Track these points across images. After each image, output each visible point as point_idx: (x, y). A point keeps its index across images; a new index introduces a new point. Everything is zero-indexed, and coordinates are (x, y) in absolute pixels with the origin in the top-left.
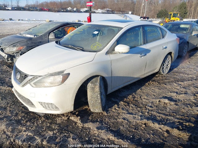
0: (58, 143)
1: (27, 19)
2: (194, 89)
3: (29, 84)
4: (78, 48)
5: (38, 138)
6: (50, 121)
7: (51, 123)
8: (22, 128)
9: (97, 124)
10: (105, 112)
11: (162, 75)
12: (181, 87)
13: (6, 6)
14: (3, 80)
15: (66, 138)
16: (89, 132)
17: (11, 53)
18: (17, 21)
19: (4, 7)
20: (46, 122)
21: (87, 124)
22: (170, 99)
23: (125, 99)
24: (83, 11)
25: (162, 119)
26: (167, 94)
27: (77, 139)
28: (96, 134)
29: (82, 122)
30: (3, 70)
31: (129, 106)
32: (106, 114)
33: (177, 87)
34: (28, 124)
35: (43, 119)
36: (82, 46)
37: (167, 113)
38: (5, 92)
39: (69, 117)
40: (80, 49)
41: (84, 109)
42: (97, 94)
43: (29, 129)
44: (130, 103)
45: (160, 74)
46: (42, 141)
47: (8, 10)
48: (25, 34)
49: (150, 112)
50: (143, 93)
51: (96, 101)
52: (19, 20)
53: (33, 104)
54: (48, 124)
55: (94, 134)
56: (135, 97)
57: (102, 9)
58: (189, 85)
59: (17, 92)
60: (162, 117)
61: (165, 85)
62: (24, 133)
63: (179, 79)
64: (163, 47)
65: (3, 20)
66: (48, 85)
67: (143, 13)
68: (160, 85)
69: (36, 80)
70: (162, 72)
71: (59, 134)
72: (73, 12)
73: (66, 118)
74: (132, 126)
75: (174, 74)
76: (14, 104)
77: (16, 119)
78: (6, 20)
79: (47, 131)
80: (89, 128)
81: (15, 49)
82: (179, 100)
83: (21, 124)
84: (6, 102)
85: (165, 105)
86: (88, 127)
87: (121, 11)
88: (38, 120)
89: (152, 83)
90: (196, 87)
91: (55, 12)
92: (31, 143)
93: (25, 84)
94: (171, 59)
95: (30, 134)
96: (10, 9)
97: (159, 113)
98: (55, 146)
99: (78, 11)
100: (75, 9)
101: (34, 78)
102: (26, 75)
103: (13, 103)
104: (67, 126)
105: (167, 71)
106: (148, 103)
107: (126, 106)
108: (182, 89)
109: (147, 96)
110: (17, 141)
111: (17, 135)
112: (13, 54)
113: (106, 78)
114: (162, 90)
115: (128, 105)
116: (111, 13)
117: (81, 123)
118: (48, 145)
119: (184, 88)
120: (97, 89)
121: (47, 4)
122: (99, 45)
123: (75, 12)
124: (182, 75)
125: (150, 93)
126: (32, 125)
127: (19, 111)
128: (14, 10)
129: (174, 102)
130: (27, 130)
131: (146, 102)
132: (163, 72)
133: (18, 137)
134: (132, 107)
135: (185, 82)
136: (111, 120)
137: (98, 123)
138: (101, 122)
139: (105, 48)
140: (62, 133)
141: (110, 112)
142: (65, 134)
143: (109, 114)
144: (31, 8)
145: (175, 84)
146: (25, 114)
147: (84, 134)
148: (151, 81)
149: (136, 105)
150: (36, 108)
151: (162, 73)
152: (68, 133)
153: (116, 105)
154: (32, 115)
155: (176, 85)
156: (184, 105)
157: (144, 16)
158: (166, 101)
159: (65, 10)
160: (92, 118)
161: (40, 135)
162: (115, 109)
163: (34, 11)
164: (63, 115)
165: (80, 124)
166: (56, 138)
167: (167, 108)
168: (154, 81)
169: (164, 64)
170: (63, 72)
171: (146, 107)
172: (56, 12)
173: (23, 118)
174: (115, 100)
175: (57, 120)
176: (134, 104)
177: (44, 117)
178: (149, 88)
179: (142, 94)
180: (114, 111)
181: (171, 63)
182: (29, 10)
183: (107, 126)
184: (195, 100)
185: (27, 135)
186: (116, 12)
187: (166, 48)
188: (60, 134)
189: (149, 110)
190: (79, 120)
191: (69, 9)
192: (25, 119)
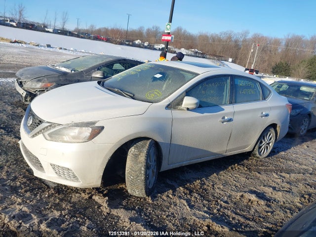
0: (63, 230)
1: (72, 49)
2: (304, 187)
3: (41, 135)
4: (127, 93)
5: (35, 217)
6: (61, 196)
7: (61, 200)
8: (16, 199)
9: (132, 214)
10: (150, 198)
11: (258, 158)
12: (284, 181)
13: (45, 27)
14: (10, 128)
15: (78, 226)
16: (116, 223)
17: (32, 91)
18: (58, 50)
19: (43, 27)
20: (55, 197)
21: (116, 210)
22: (261, 196)
23: (188, 184)
24: (158, 49)
25: (239, 223)
26: (258, 187)
27: (94, 230)
28: (126, 227)
29: (109, 205)
30: (15, 114)
31: (192, 196)
32: (150, 201)
33: (276, 180)
34: (28, 194)
35: (52, 191)
36: (134, 92)
37: (250, 215)
38: (9, 145)
39: (92, 195)
40: (129, 96)
41: (119, 188)
42: (140, 165)
43: (26, 202)
44: (194, 191)
45: (254, 157)
46: (40, 222)
47: (48, 32)
48: (59, 66)
49: (222, 209)
50: (219, 179)
51: (138, 176)
52: (61, 48)
53: (41, 166)
54: (58, 201)
55: (123, 227)
56: (204, 184)
57: (187, 49)
58: (298, 181)
59: (25, 146)
60: (239, 220)
61: (257, 174)
62: (18, 207)
63: (284, 168)
64: (262, 113)
65: (36, 46)
66: (69, 140)
67: (250, 63)
68: (250, 172)
69: (52, 130)
70: (257, 153)
71: (69, 218)
72: (142, 48)
73: (87, 197)
74: (187, 226)
75: (278, 159)
76: (15, 164)
77: (12, 185)
78: (41, 46)
79: (52, 210)
80: (118, 217)
81: (39, 85)
82: (275, 200)
83: (17, 193)
84: (5, 159)
85: (250, 203)
86: (116, 215)
87: (217, 56)
88: (43, 191)
89: (238, 168)
90: (308, 185)
91: (115, 44)
92: (22, 222)
93: (36, 134)
94: (274, 134)
95: (25, 209)
96: (51, 30)
97: (236, 214)
98: (57, 233)
99: (151, 47)
100: (146, 44)
101: (50, 126)
102: (40, 121)
103: (15, 162)
104: (86, 208)
105: (266, 153)
106: (223, 196)
107: (185, 194)
108: (285, 184)
109: (224, 186)
110: (3, 216)
111: (6, 208)
112: (35, 92)
113: (160, 144)
114: (252, 180)
115: (190, 194)
116: (200, 57)
117: (107, 207)
118: (48, 229)
119: (287, 183)
120: (142, 158)
121: (106, 31)
122: (158, 93)
123: (146, 47)
124: (290, 163)
125: (230, 182)
126: (33, 197)
127: (20, 175)
128: (56, 33)
129: (266, 201)
130: (24, 202)
131: (220, 194)
132: (260, 153)
133: (7, 210)
134: (195, 197)
135: (293, 175)
136: (156, 211)
137: (134, 212)
138: (140, 211)
139: (167, 99)
140: (75, 216)
141: (158, 200)
142: (78, 219)
143: (155, 203)
144: (82, 33)
145: (274, 175)
146: (28, 180)
147: (107, 224)
148: (236, 165)
149: (201, 196)
150: (45, 172)
151: (258, 155)
152: (84, 218)
153: (171, 191)
154: (37, 183)
155: (277, 177)
156: (281, 208)
157: (252, 68)
158: (253, 197)
159: (131, 43)
160: (127, 203)
161: (40, 213)
162: (168, 196)
163: (85, 38)
164: (84, 190)
165: (105, 208)
166: (63, 222)
167: (252, 208)
168: (242, 165)
169: (263, 140)
170: (94, 123)
171: (217, 201)
172: (117, 44)
173: (22, 186)
174: (171, 184)
175: (73, 196)
176: (199, 194)
177: (54, 189)
178: (231, 174)
179: (217, 181)
180: (165, 198)
181: (274, 141)
182: (78, 36)
183: (146, 219)
184: (301, 204)
185: (21, 209)
186: (208, 56)
187: (267, 115)
188: (71, 218)
189: (221, 206)
190: (105, 203)
191: (137, 42)
192: (25, 188)
